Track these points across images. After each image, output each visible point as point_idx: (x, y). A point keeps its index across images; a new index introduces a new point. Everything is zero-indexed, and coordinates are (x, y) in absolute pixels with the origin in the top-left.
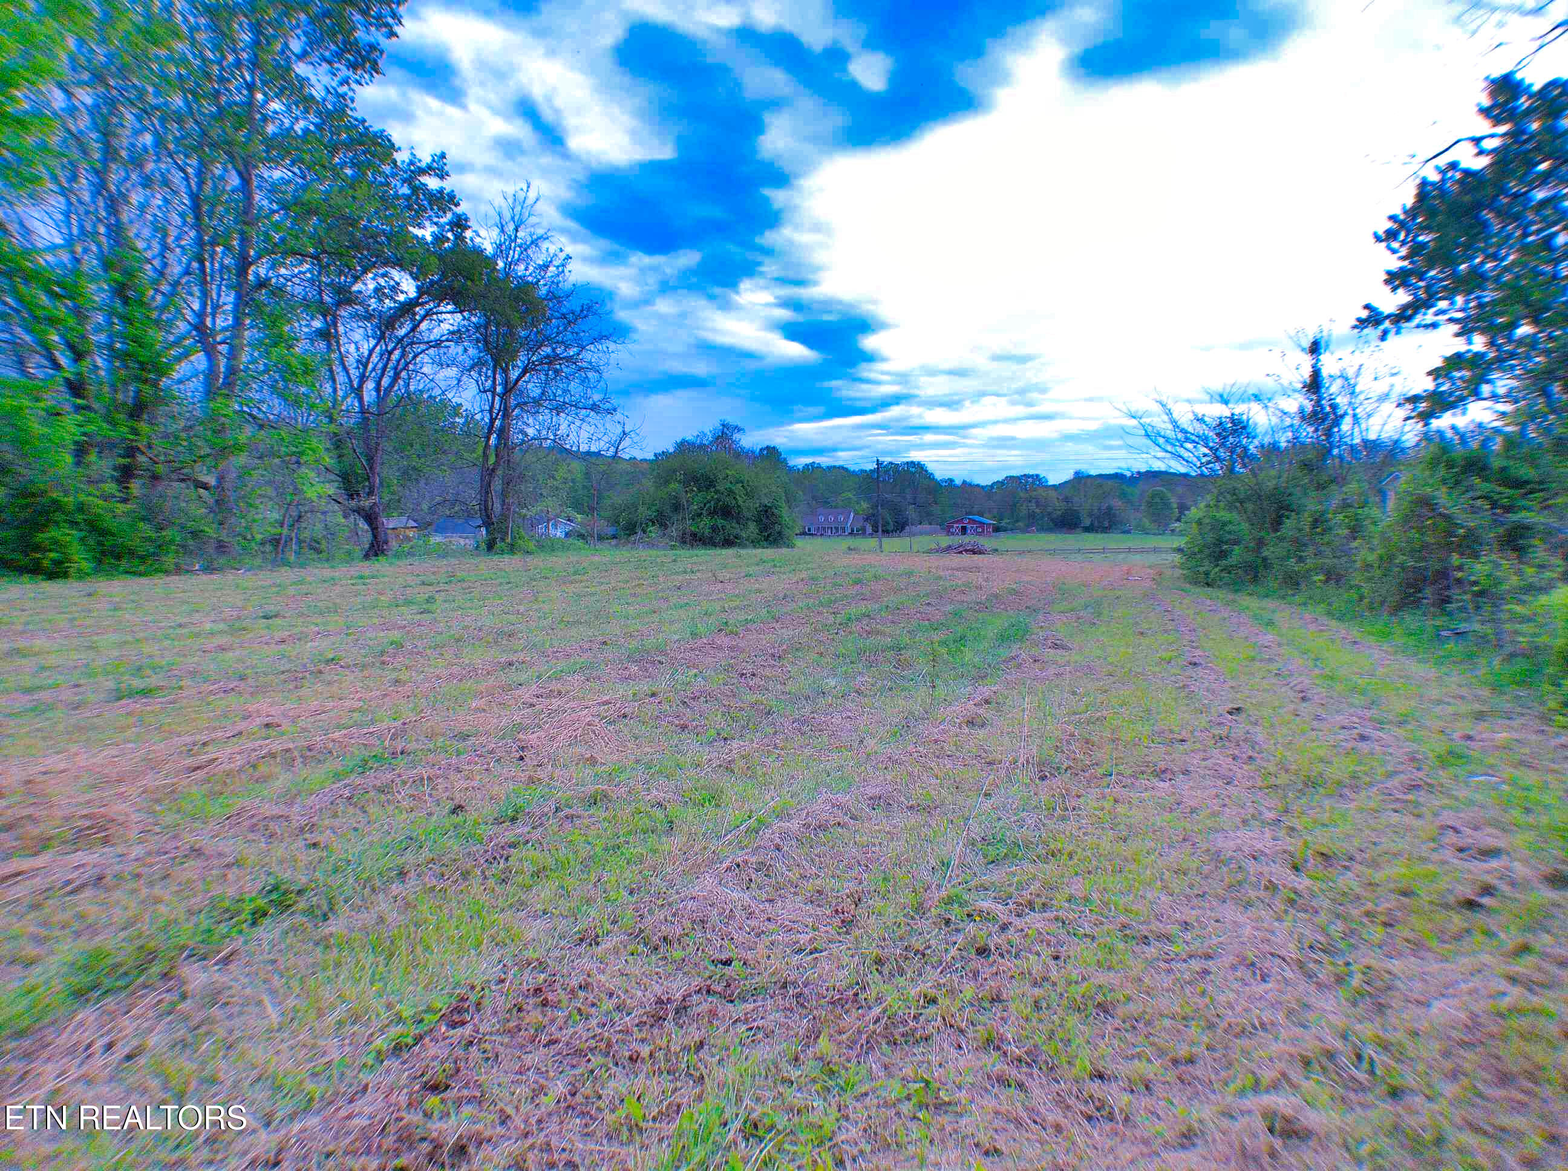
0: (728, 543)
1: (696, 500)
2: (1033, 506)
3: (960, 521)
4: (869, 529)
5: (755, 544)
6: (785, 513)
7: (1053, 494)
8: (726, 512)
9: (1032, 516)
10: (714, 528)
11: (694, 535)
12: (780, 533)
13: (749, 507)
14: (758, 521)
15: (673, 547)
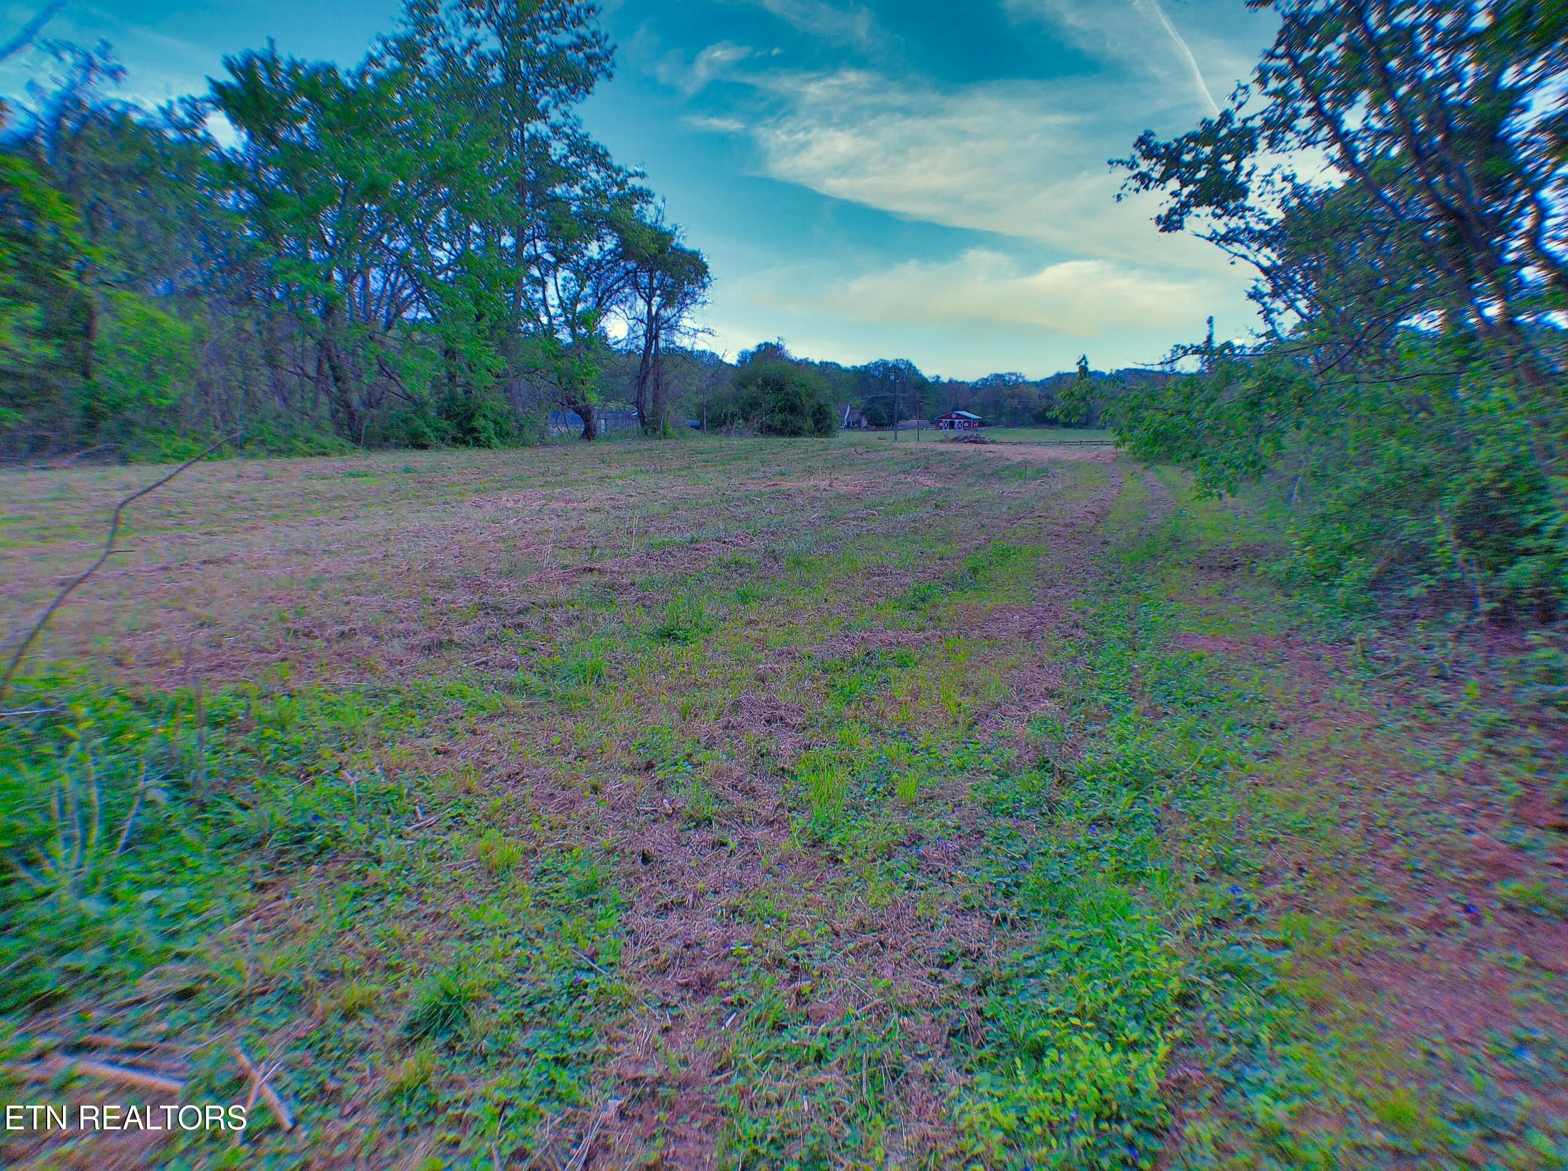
0: (795, 433)
1: (770, 399)
2: (1015, 402)
3: (950, 416)
4: (864, 423)
5: (812, 433)
6: (834, 411)
7: (1033, 389)
8: (793, 409)
9: (1014, 412)
10: (784, 423)
11: (770, 427)
12: (829, 426)
13: (809, 404)
14: (814, 415)
15: (755, 436)
